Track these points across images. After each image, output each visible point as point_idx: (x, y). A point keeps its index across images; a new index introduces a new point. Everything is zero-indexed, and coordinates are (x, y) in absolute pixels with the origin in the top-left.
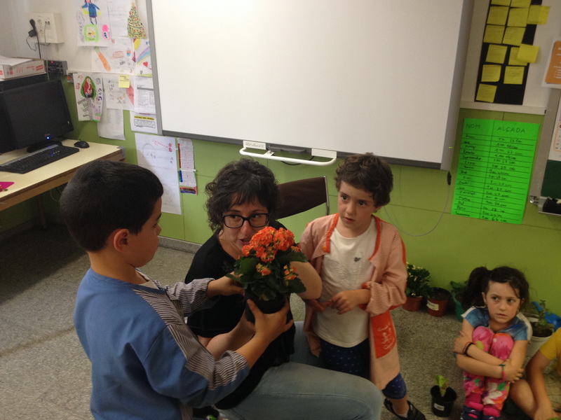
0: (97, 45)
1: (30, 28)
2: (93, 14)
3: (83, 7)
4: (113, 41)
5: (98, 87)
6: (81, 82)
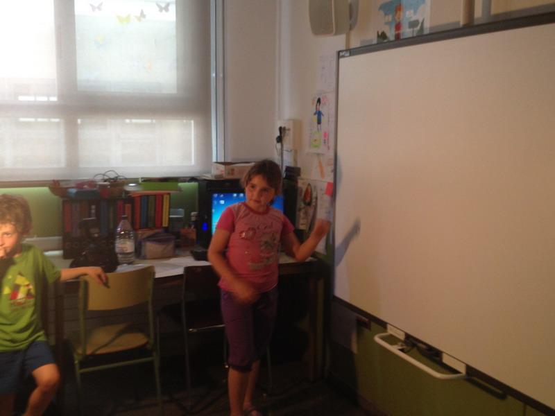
0: (319, 152)
1: (278, 134)
2: (319, 122)
3: (315, 114)
5: (314, 195)
6: (304, 188)
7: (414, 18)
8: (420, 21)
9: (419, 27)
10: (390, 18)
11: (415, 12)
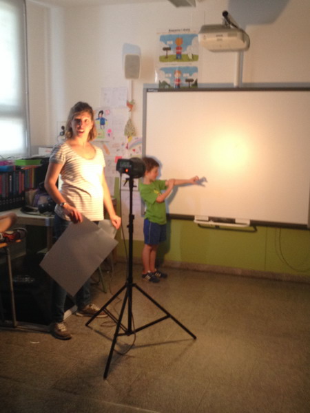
0: (103, 140)
2: (102, 123)
4: (114, 138)
7: (189, 78)
8: (195, 80)
9: (194, 82)
10: (170, 75)
11: (190, 75)
